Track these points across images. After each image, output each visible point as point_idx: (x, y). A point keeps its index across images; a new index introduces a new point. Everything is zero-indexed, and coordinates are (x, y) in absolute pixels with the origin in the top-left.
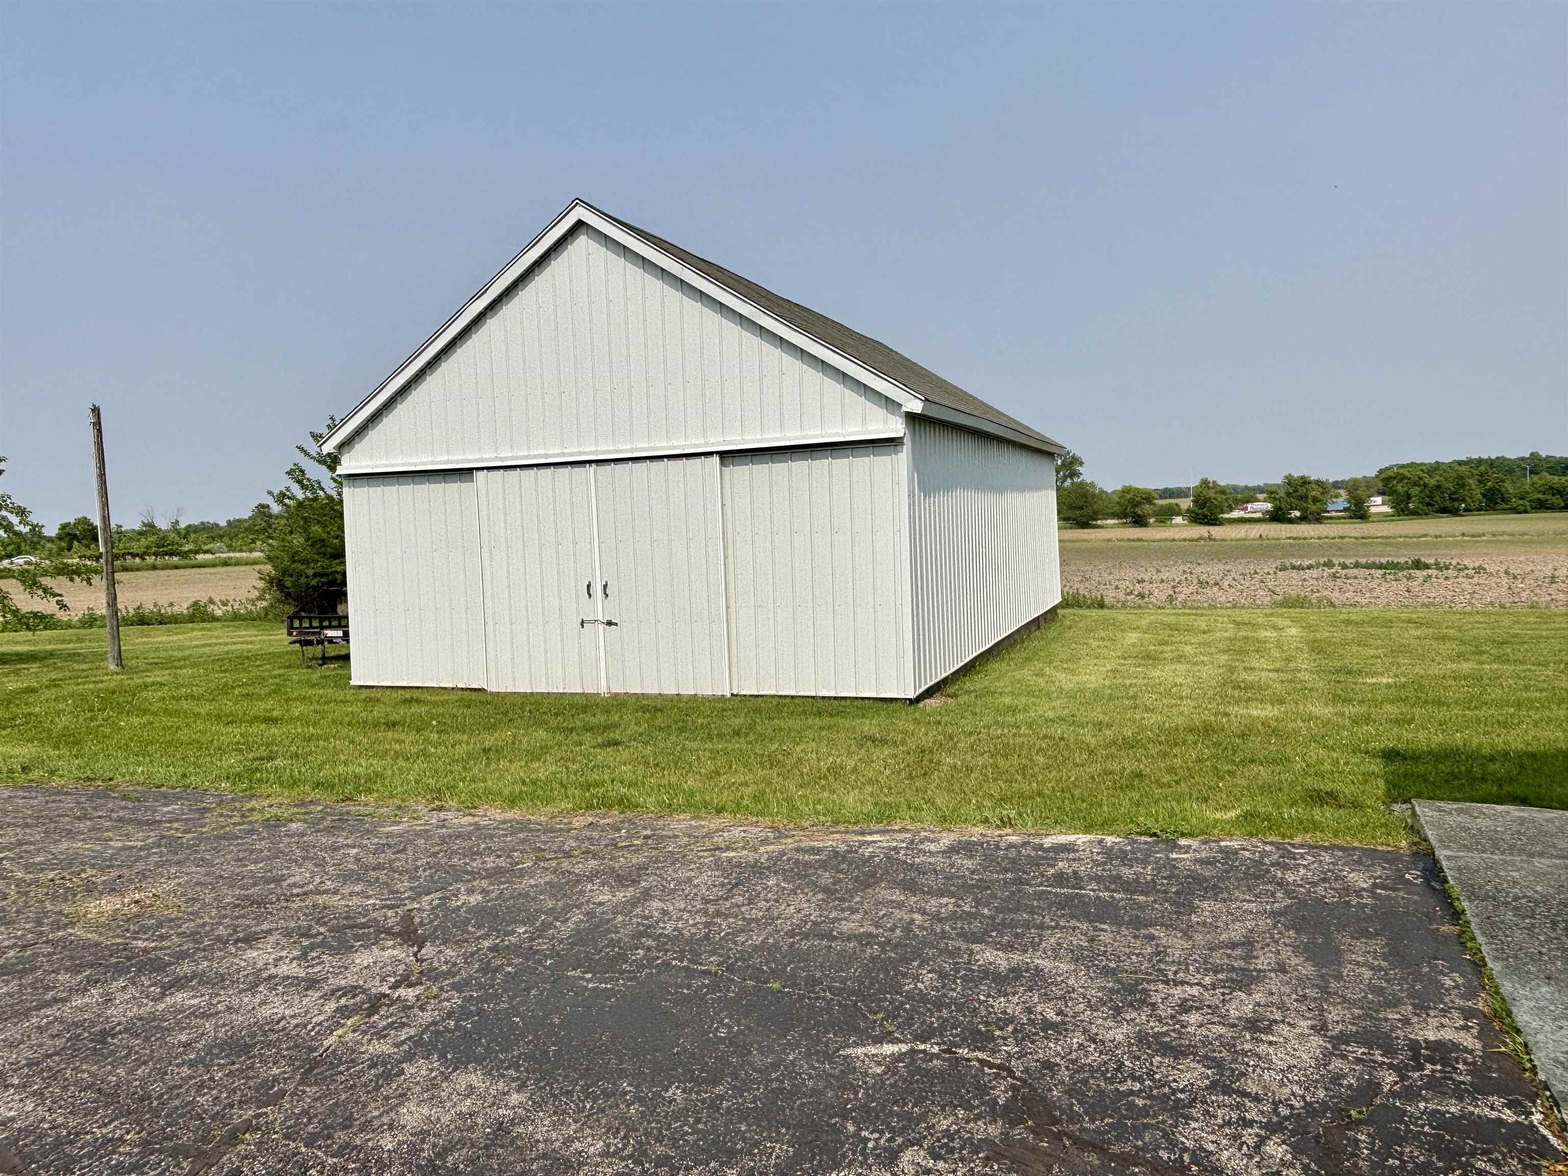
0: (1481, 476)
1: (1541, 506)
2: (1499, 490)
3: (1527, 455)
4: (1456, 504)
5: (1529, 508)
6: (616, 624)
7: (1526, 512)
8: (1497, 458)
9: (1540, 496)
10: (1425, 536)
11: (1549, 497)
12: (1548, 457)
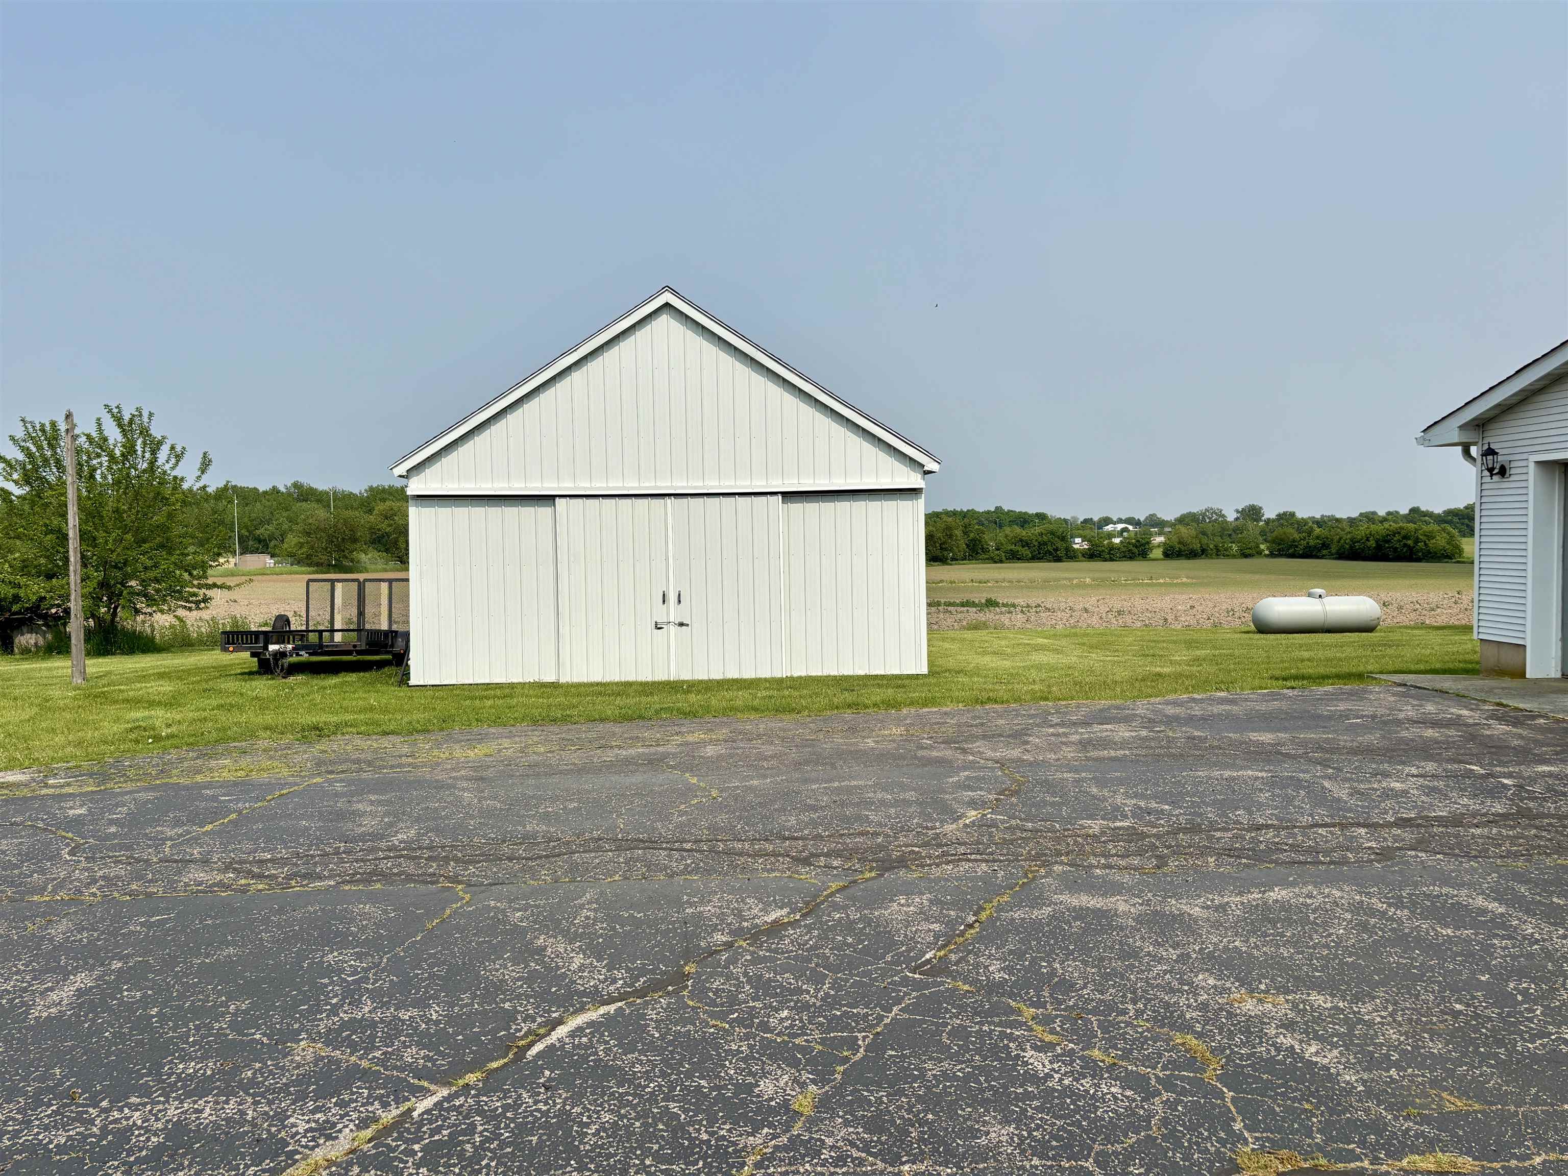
0: (965, 527)
1: (1014, 557)
2: (980, 541)
3: (993, 510)
4: (945, 553)
5: (1004, 558)
6: (688, 625)
7: (1001, 562)
8: (968, 511)
9: (1013, 547)
10: (942, 581)
11: (1020, 548)
12: (1009, 511)
